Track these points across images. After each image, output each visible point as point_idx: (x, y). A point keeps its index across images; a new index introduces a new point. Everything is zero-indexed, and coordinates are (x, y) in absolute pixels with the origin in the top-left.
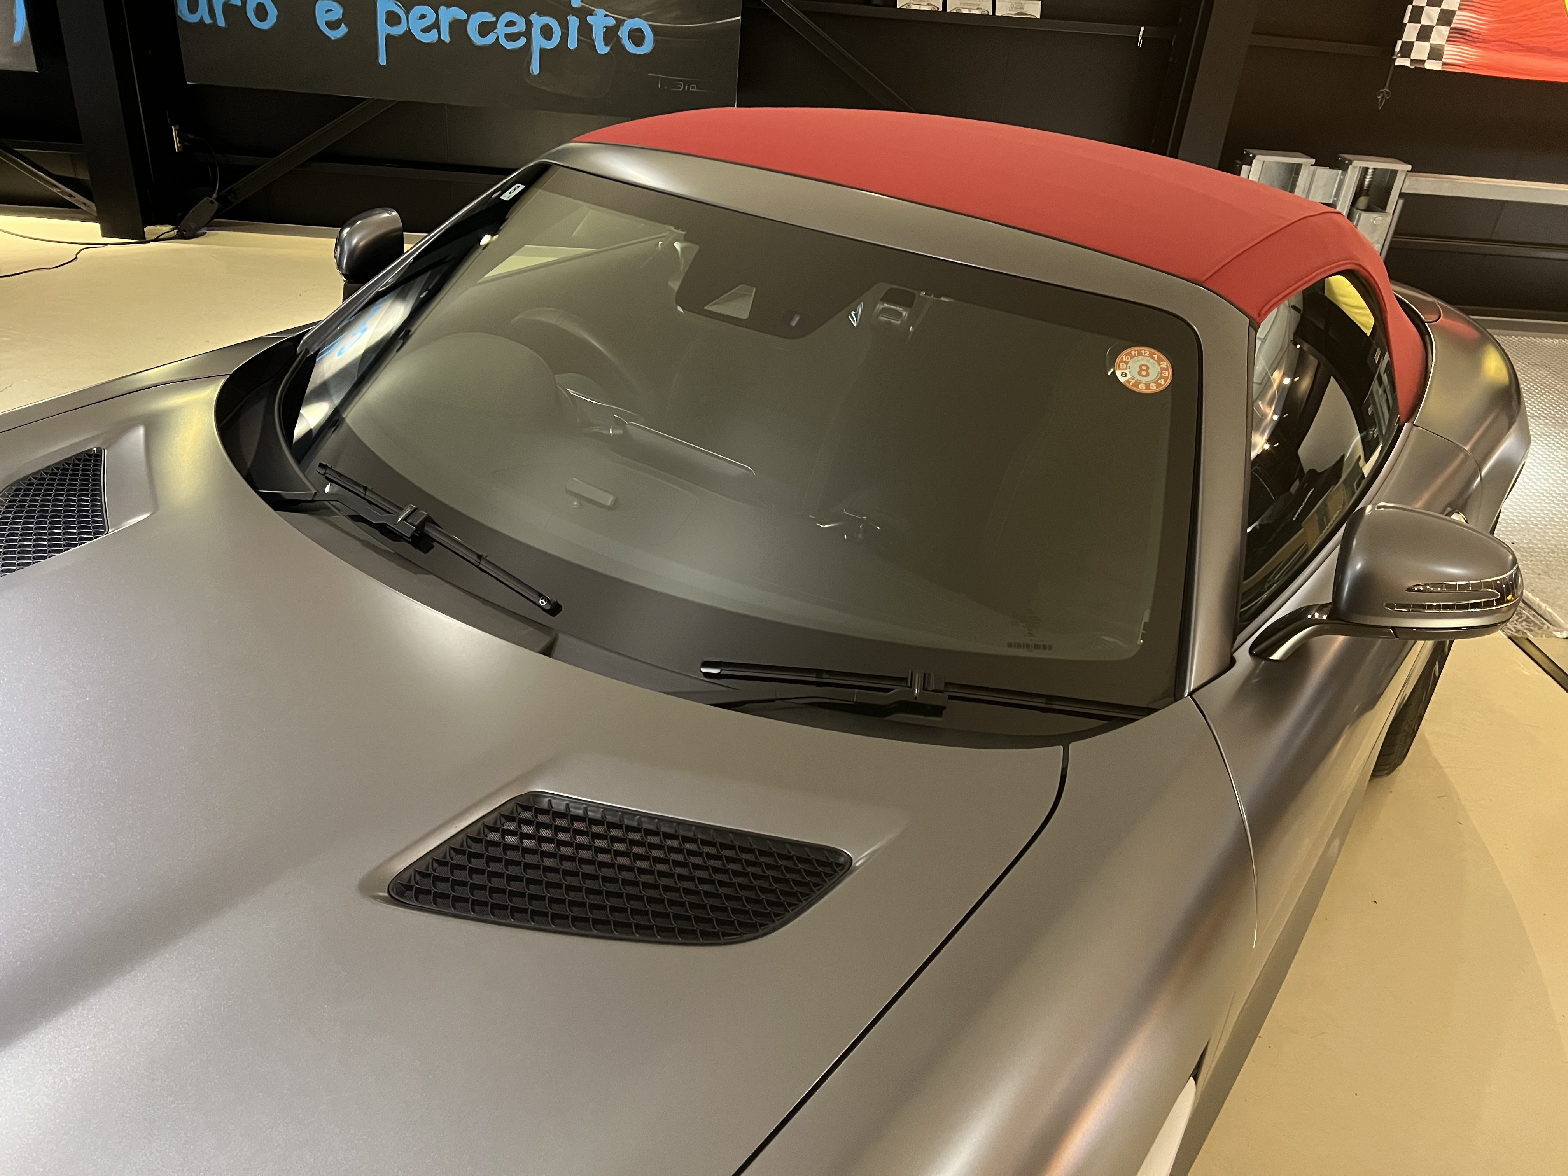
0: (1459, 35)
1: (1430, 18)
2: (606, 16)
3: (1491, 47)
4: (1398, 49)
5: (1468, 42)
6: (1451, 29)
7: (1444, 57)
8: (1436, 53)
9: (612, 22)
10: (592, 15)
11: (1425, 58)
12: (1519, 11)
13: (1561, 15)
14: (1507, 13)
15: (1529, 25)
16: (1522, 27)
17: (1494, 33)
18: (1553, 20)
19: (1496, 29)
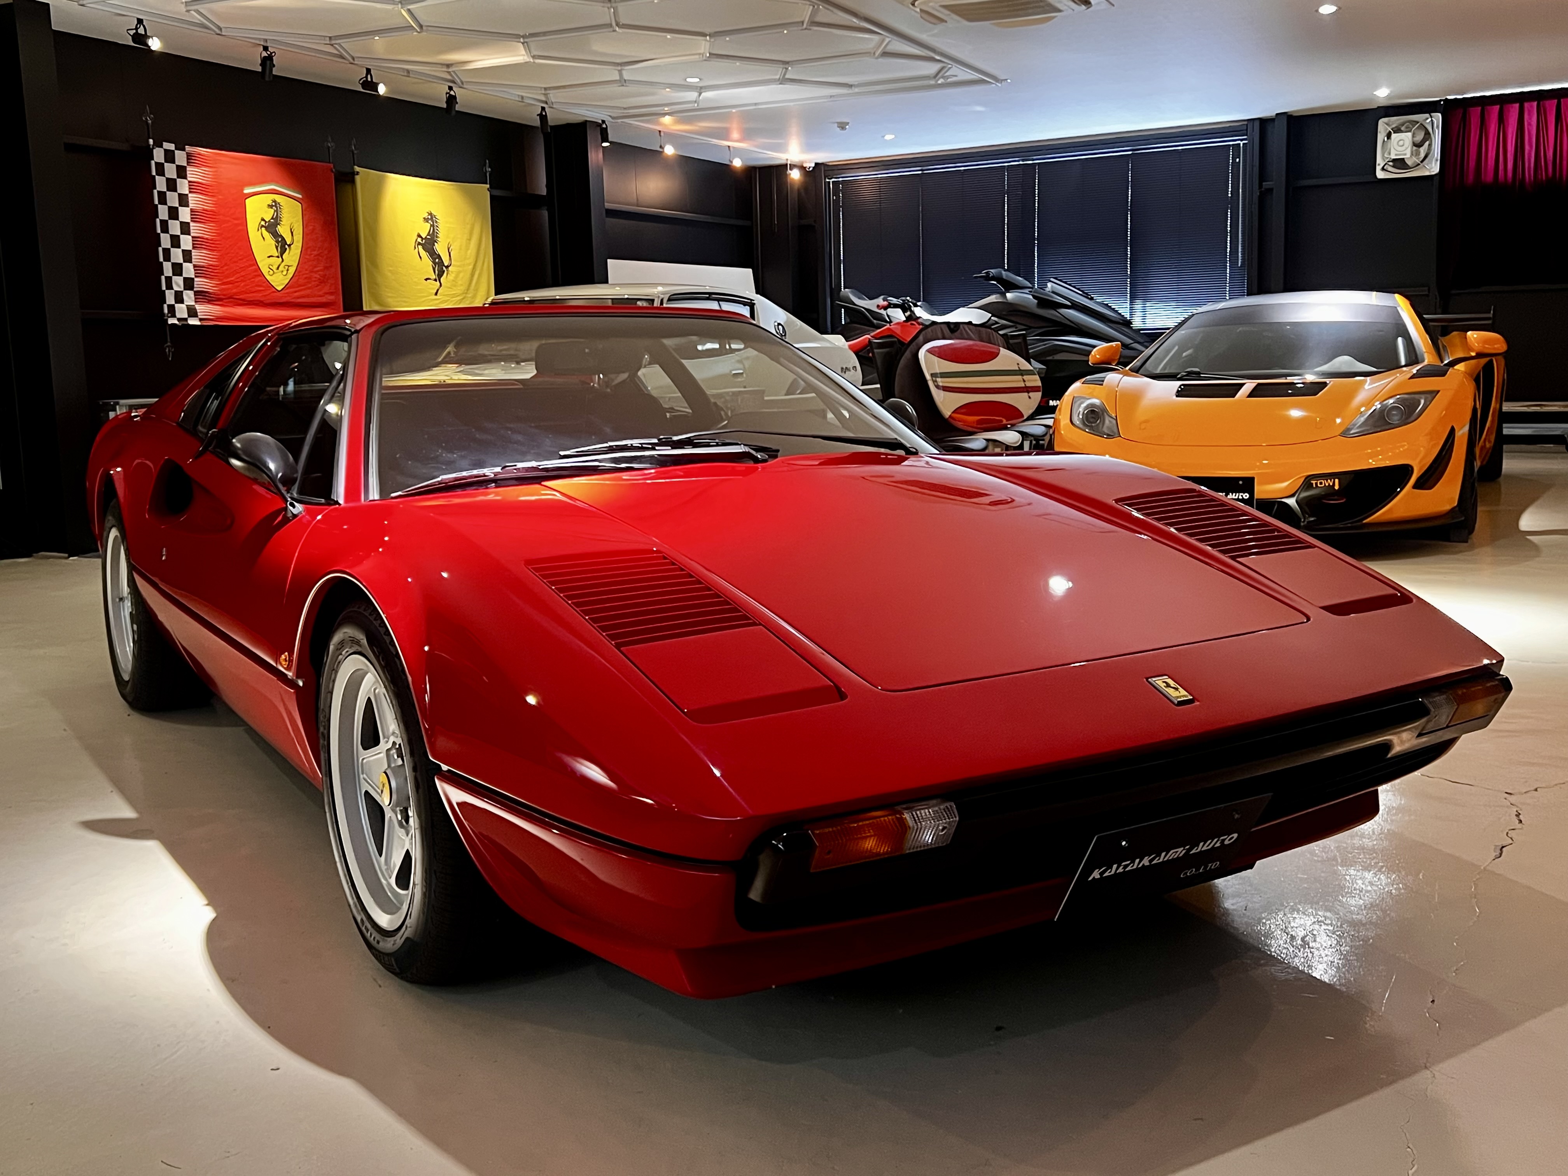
0: (201, 296)
1: (179, 286)
3: (225, 304)
4: (166, 311)
5: (209, 302)
6: (195, 292)
7: (199, 314)
8: (192, 312)
11: (186, 316)
12: (234, 275)
13: (259, 275)
14: (227, 277)
15: (242, 284)
16: (238, 286)
17: (224, 293)
18: (257, 280)
19: (224, 289)
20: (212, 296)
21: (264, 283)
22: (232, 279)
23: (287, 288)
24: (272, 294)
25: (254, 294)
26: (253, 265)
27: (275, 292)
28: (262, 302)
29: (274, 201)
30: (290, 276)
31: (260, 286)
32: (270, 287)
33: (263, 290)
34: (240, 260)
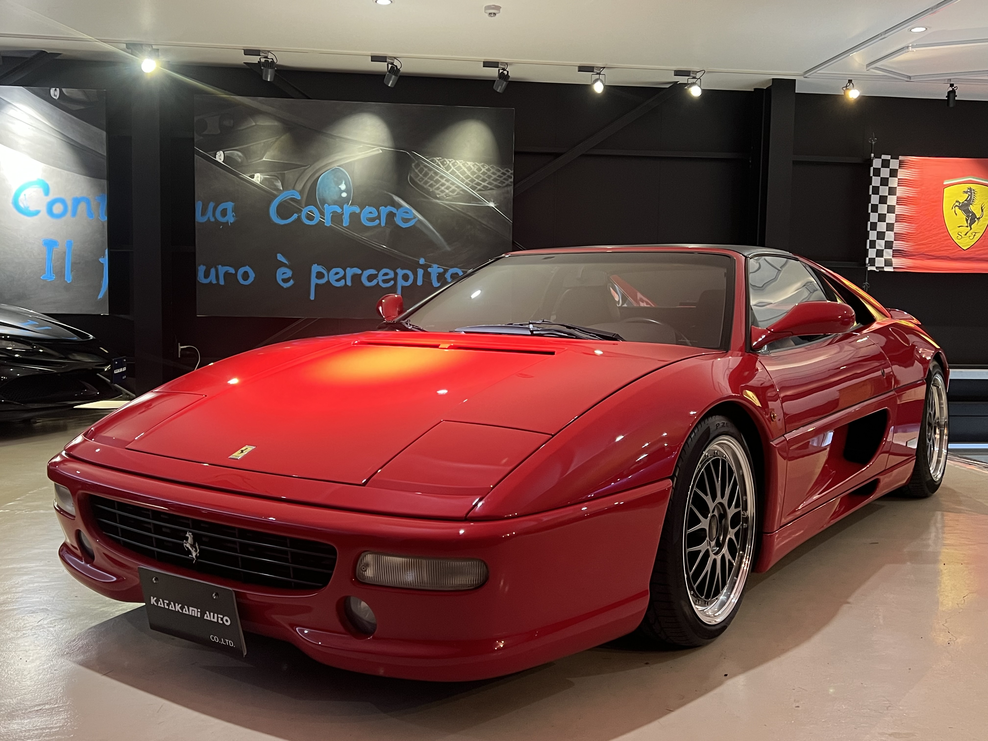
0: (897, 253)
1: (881, 246)
2: (438, 267)
3: (917, 258)
4: (867, 262)
5: (904, 257)
6: (893, 250)
7: (893, 264)
8: (888, 263)
9: (441, 270)
10: (431, 267)
11: (883, 266)
12: (927, 239)
13: (949, 239)
14: (921, 240)
15: (933, 246)
16: (930, 246)
17: (917, 251)
18: (946, 242)
19: (917, 249)
20: (907, 253)
21: (953, 244)
22: (925, 242)
23: (973, 248)
24: (959, 252)
25: (941, 252)
26: (945, 232)
27: (961, 250)
28: (948, 257)
29: (970, 189)
30: (976, 239)
31: (950, 246)
32: (957, 247)
33: (950, 249)
34: (934, 229)
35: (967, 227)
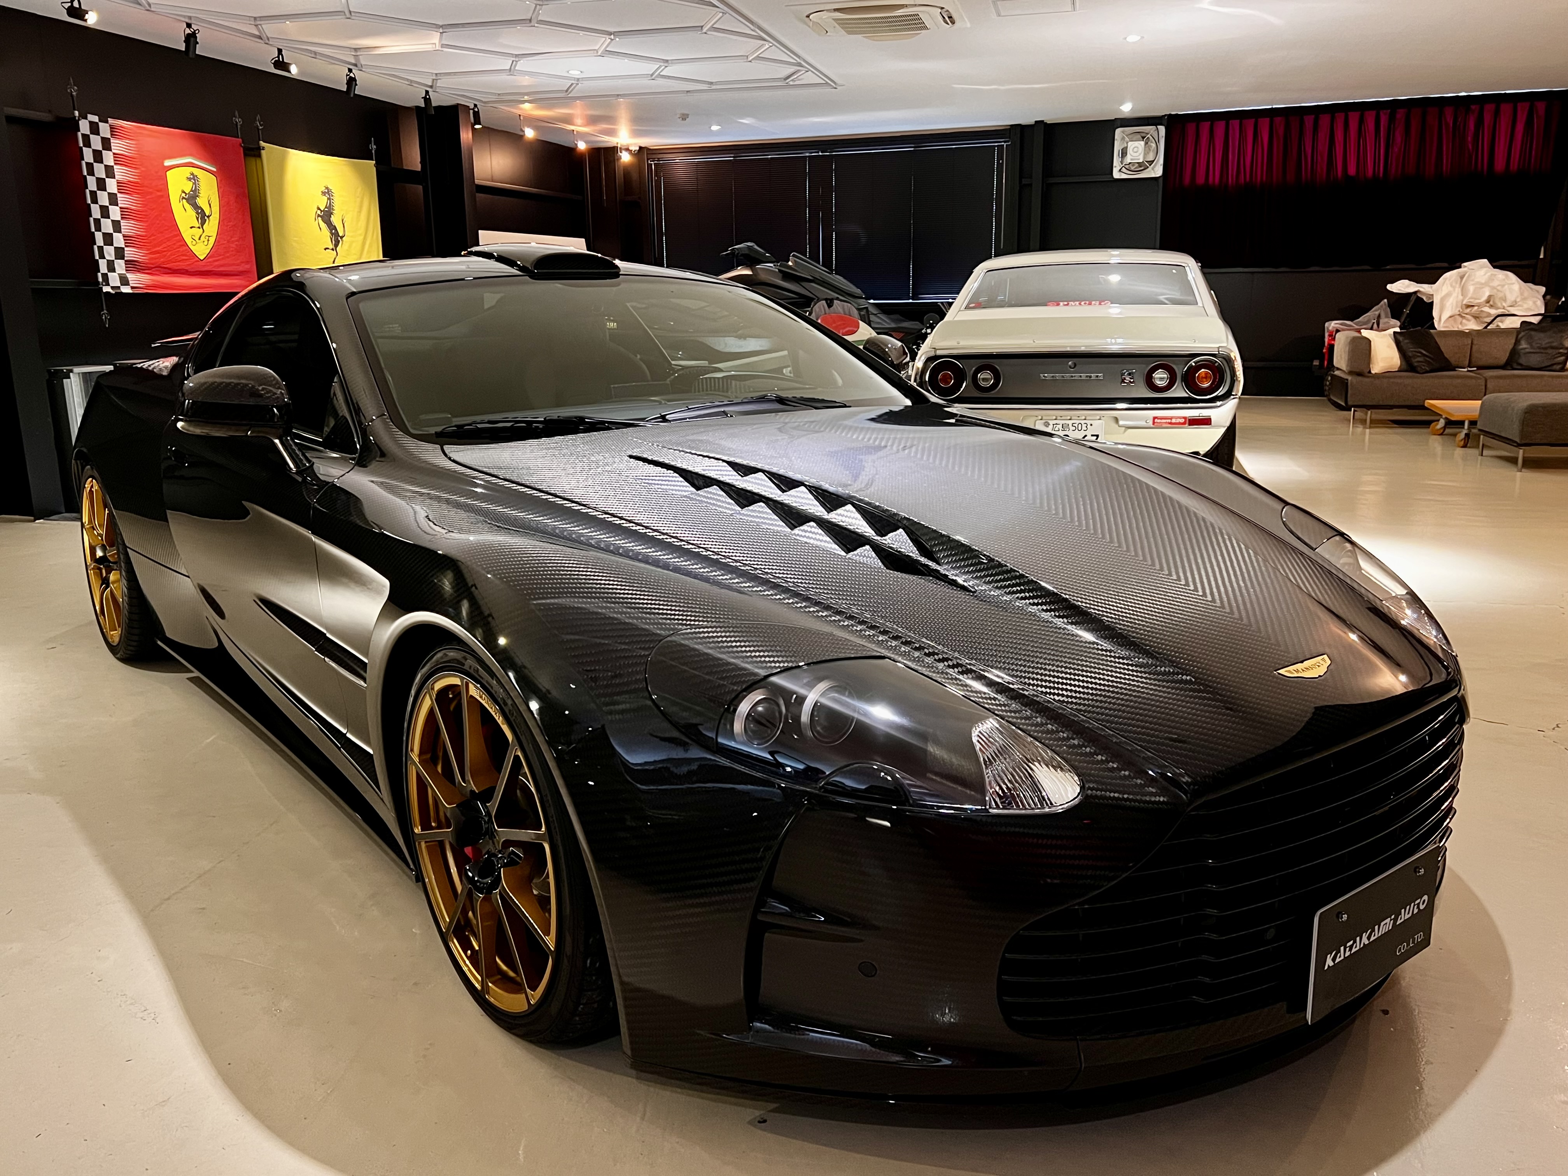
0: (132, 265)
1: (110, 255)
3: (153, 274)
4: (100, 279)
5: (139, 271)
6: (126, 261)
7: (130, 282)
8: (124, 281)
11: (119, 285)
12: (161, 245)
13: (183, 245)
14: (155, 246)
15: (168, 254)
16: (165, 255)
17: (153, 261)
18: (181, 249)
19: (152, 259)
20: (141, 265)
21: (187, 252)
22: (159, 249)
23: (209, 258)
24: (196, 263)
25: (179, 264)
26: (176, 236)
27: (198, 261)
28: (187, 271)
29: (192, 174)
30: (210, 246)
31: (187, 256)
32: (194, 256)
33: (187, 260)
34: (166, 230)
35: (199, 228)
